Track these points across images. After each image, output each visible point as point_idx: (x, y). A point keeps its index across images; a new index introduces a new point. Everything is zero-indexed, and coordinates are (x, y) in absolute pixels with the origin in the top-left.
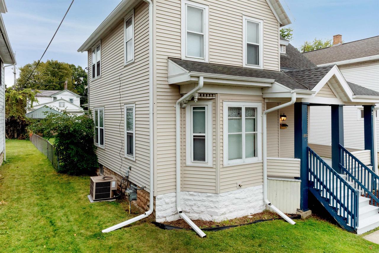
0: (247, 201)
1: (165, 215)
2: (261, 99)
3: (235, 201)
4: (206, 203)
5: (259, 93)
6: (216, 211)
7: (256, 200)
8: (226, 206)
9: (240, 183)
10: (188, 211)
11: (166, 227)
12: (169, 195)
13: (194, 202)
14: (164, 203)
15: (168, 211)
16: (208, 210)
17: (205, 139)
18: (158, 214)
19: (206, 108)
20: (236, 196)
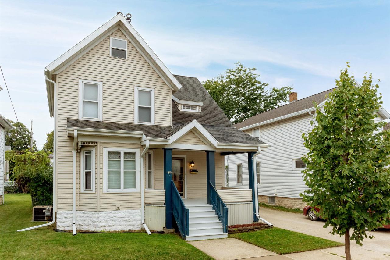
0: (125, 219)
1: (64, 226)
2: (140, 146)
3: (114, 219)
4: (92, 219)
5: (138, 142)
6: (98, 224)
7: (135, 220)
8: (106, 221)
9: (118, 205)
10: (82, 224)
11: (58, 231)
12: (67, 212)
13: (85, 218)
14: (63, 217)
15: (66, 223)
16: (93, 223)
17: (91, 174)
18: (58, 224)
19: (92, 152)
20: (115, 215)
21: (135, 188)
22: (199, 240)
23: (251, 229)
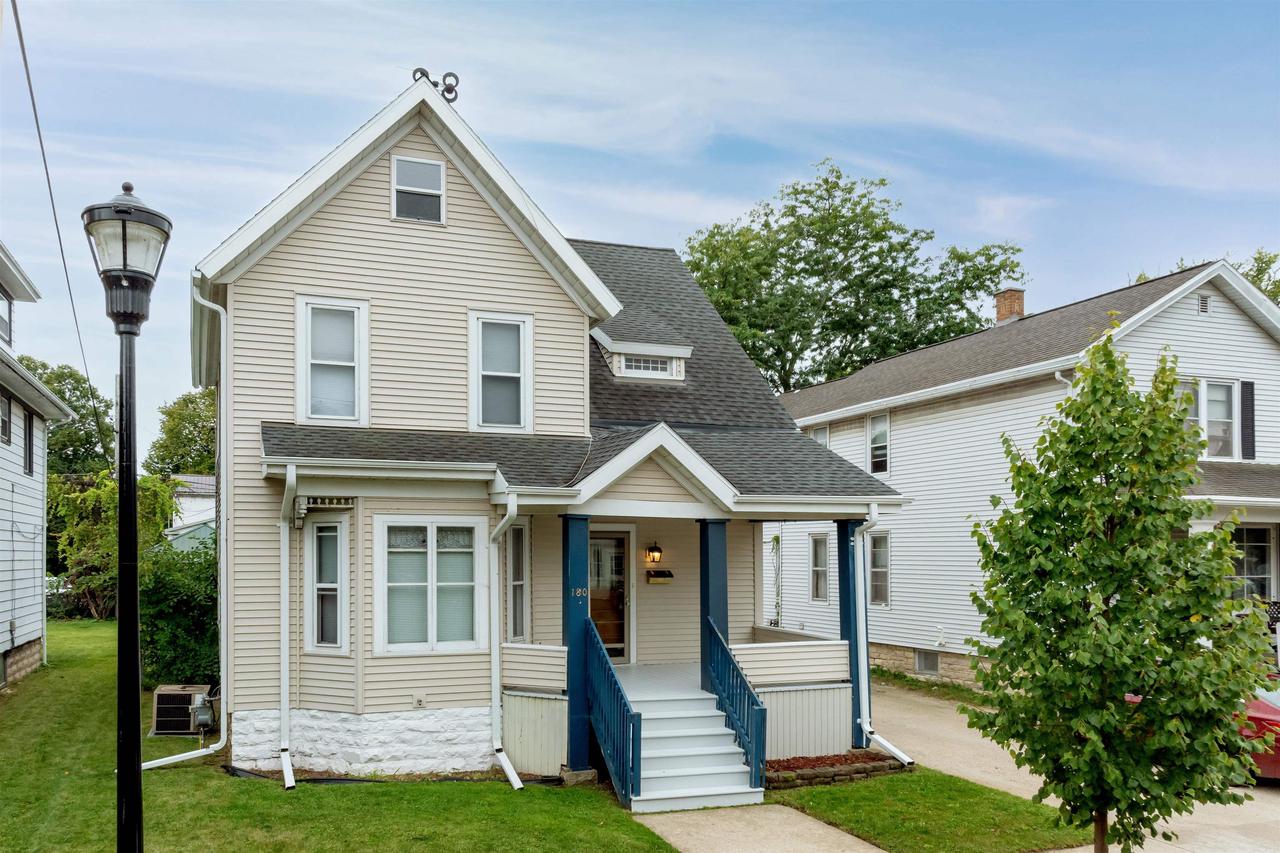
0: (442, 737)
1: (253, 756)
2: (487, 507)
3: (409, 736)
4: (341, 736)
5: (481, 495)
6: (358, 751)
7: (471, 741)
8: (383, 743)
9: (420, 694)
10: (308, 752)
11: (239, 773)
12: (265, 713)
13: (319, 733)
14: (252, 730)
15: (260, 748)
16: (344, 749)
17: (336, 596)
18: (236, 750)
19: (338, 528)
20: (412, 724)
21: (472, 639)
22: (672, 811)
23: (841, 775)
